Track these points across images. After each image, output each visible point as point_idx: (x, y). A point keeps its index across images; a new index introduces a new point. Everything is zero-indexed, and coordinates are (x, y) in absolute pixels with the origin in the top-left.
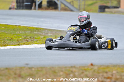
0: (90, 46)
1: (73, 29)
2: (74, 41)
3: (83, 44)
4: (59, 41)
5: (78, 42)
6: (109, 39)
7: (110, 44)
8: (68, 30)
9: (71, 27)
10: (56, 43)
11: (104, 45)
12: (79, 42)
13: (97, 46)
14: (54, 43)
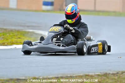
0: (76, 51)
1: (55, 30)
2: (57, 44)
3: (67, 47)
4: (38, 44)
5: (61, 45)
6: (100, 41)
7: (101, 48)
8: (50, 30)
9: (54, 28)
10: (35, 47)
11: (93, 48)
12: (63, 46)
13: (85, 50)
14: (32, 47)
